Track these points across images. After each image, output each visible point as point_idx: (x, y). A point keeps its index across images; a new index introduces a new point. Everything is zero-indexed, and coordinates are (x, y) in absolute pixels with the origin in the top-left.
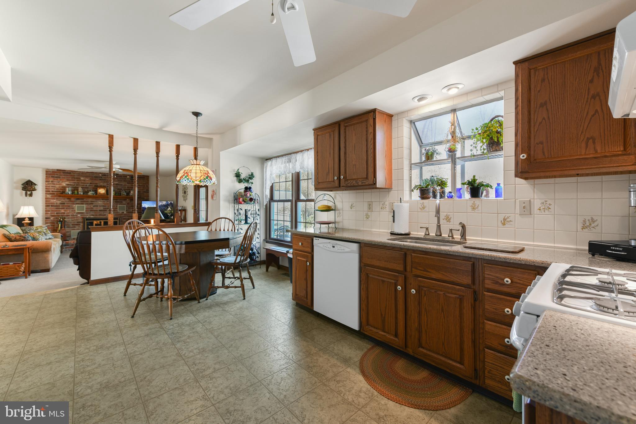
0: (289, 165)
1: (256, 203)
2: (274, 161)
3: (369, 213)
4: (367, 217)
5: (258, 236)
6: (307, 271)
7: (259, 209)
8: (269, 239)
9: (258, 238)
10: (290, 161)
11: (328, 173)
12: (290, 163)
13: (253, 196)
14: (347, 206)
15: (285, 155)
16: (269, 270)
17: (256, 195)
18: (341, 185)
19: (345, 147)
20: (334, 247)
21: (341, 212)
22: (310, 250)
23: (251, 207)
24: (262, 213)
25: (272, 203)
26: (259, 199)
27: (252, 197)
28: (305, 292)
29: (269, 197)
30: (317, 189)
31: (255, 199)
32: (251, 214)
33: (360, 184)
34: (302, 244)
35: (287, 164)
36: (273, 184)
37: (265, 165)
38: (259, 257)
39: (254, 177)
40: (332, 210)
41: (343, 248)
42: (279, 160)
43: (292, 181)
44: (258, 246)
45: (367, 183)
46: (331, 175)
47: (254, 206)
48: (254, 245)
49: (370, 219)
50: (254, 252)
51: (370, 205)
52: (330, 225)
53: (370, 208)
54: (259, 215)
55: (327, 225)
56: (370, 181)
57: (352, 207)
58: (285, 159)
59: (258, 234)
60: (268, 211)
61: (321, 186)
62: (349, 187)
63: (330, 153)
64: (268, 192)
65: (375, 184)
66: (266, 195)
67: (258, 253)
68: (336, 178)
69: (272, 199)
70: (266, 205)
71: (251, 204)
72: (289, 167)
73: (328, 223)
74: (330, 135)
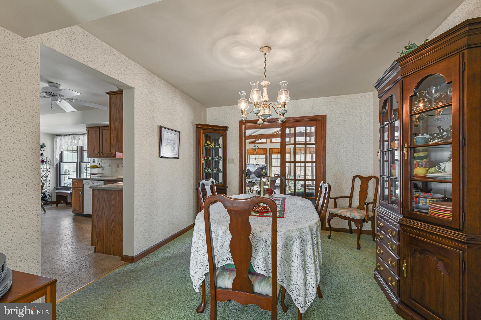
0: (75, 141)
1: (48, 164)
2: (63, 137)
3: (117, 169)
4: (117, 171)
5: (50, 185)
6: (80, 196)
7: (50, 168)
8: (59, 187)
9: (49, 186)
10: (75, 139)
11: (94, 150)
12: (75, 140)
13: (45, 159)
14: (107, 166)
15: (71, 135)
16: (58, 205)
17: (47, 158)
18: (101, 156)
19: (102, 139)
20: (93, 183)
21: (104, 168)
22: (81, 186)
23: (43, 166)
24: (53, 171)
25: (61, 164)
26: (50, 161)
27: (43, 160)
28: (79, 207)
29: (59, 160)
30: (88, 157)
31: (46, 162)
32: (43, 171)
33: (109, 156)
34: (77, 184)
35: (73, 140)
36: (62, 152)
37: (55, 139)
38: (50, 199)
39: (45, 146)
40: (99, 167)
41: (97, 183)
42: (67, 137)
43: (77, 151)
44: (49, 191)
45: (112, 156)
46: (96, 151)
47: (46, 166)
48: (46, 191)
49: (118, 171)
50: (46, 196)
51: (117, 165)
52: (98, 175)
53: (117, 167)
54: (50, 171)
55: (96, 175)
56: (113, 155)
57: (109, 166)
58: (70, 137)
59: (50, 184)
60: (58, 169)
61: (91, 156)
62: (104, 157)
63: (95, 141)
64: (58, 157)
65: (115, 156)
66: (56, 159)
67: (49, 196)
68: (98, 153)
69: (61, 161)
70: (57, 165)
71: (43, 164)
72: (75, 143)
73: (97, 174)
74: (95, 132)
